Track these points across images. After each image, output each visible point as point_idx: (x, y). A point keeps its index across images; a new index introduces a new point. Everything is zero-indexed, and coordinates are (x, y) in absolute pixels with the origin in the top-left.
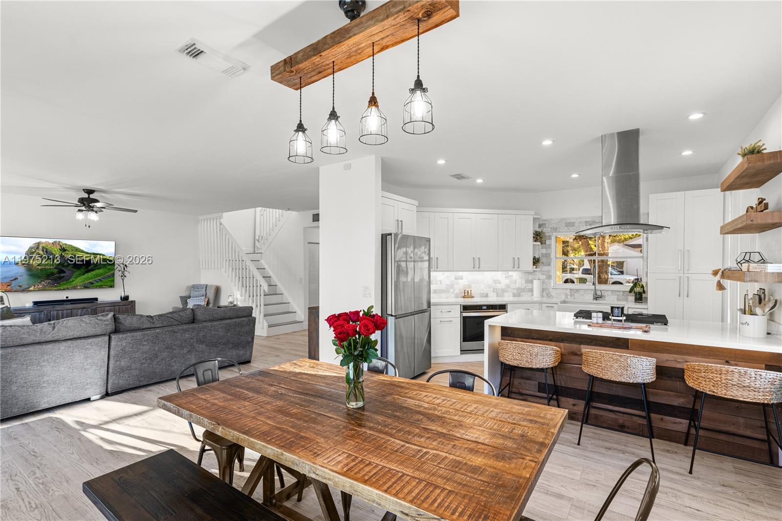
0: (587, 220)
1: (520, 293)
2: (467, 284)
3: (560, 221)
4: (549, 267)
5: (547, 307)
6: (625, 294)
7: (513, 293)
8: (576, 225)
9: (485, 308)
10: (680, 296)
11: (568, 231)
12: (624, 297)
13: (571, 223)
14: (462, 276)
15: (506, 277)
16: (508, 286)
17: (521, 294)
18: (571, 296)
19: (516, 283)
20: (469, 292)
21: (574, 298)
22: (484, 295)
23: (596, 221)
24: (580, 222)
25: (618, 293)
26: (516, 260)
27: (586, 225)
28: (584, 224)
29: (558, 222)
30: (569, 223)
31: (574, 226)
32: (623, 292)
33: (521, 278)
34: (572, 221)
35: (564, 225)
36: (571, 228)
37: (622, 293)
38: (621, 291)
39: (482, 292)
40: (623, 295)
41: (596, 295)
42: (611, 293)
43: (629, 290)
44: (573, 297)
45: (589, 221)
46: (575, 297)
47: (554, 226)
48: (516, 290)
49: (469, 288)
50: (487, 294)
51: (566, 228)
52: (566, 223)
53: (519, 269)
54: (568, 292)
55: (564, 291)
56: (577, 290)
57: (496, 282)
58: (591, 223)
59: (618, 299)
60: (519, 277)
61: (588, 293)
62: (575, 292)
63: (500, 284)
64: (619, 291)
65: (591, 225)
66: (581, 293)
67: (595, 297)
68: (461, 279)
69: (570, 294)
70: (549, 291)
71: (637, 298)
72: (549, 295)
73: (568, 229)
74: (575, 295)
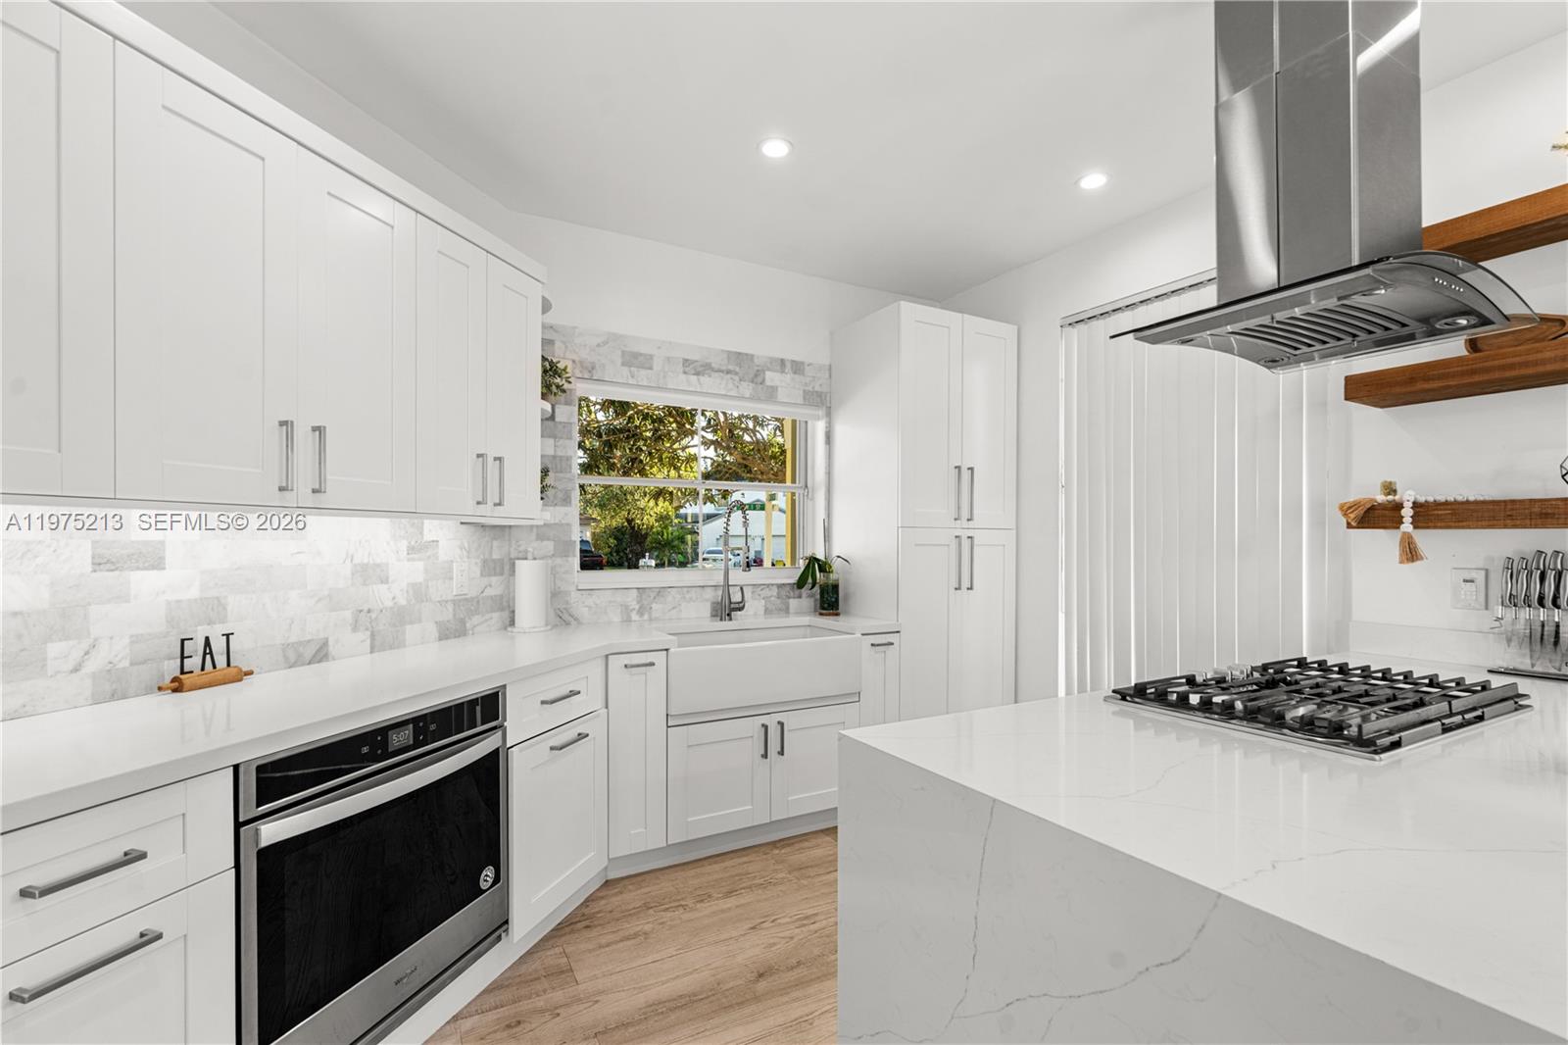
0: (685, 356)
2: (194, 594)
3: (605, 343)
6: (783, 593)
7: (437, 622)
8: (657, 365)
10: (957, 589)
11: (631, 381)
12: (779, 601)
13: (639, 354)
15: (411, 550)
16: (419, 593)
18: (641, 612)
19: (451, 579)
21: (653, 620)
23: (713, 365)
24: (668, 359)
25: (766, 592)
27: (685, 373)
28: (678, 371)
29: (598, 345)
30: (635, 354)
31: (651, 369)
32: (779, 586)
34: (644, 349)
35: (619, 361)
36: (642, 373)
37: (775, 589)
38: (772, 585)
40: (779, 597)
41: (732, 601)
43: (794, 580)
45: (695, 361)
47: (584, 354)
48: (450, 607)
51: (625, 370)
52: (623, 352)
54: (631, 599)
55: (619, 597)
56: (661, 591)
57: (370, 573)
58: (701, 369)
59: (767, 611)
60: (462, 548)
61: (691, 599)
62: (655, 598)
63: (386, 586)
64: (768, 585)
65: (697, 374)
66: (670, 599)
67: (727, 609)
68: (153, 567)
69: (637, 607)
70: (567, 603)
71: (830, 601)
72: (566, 616)
73: (632, 377)
74: (653, 606)
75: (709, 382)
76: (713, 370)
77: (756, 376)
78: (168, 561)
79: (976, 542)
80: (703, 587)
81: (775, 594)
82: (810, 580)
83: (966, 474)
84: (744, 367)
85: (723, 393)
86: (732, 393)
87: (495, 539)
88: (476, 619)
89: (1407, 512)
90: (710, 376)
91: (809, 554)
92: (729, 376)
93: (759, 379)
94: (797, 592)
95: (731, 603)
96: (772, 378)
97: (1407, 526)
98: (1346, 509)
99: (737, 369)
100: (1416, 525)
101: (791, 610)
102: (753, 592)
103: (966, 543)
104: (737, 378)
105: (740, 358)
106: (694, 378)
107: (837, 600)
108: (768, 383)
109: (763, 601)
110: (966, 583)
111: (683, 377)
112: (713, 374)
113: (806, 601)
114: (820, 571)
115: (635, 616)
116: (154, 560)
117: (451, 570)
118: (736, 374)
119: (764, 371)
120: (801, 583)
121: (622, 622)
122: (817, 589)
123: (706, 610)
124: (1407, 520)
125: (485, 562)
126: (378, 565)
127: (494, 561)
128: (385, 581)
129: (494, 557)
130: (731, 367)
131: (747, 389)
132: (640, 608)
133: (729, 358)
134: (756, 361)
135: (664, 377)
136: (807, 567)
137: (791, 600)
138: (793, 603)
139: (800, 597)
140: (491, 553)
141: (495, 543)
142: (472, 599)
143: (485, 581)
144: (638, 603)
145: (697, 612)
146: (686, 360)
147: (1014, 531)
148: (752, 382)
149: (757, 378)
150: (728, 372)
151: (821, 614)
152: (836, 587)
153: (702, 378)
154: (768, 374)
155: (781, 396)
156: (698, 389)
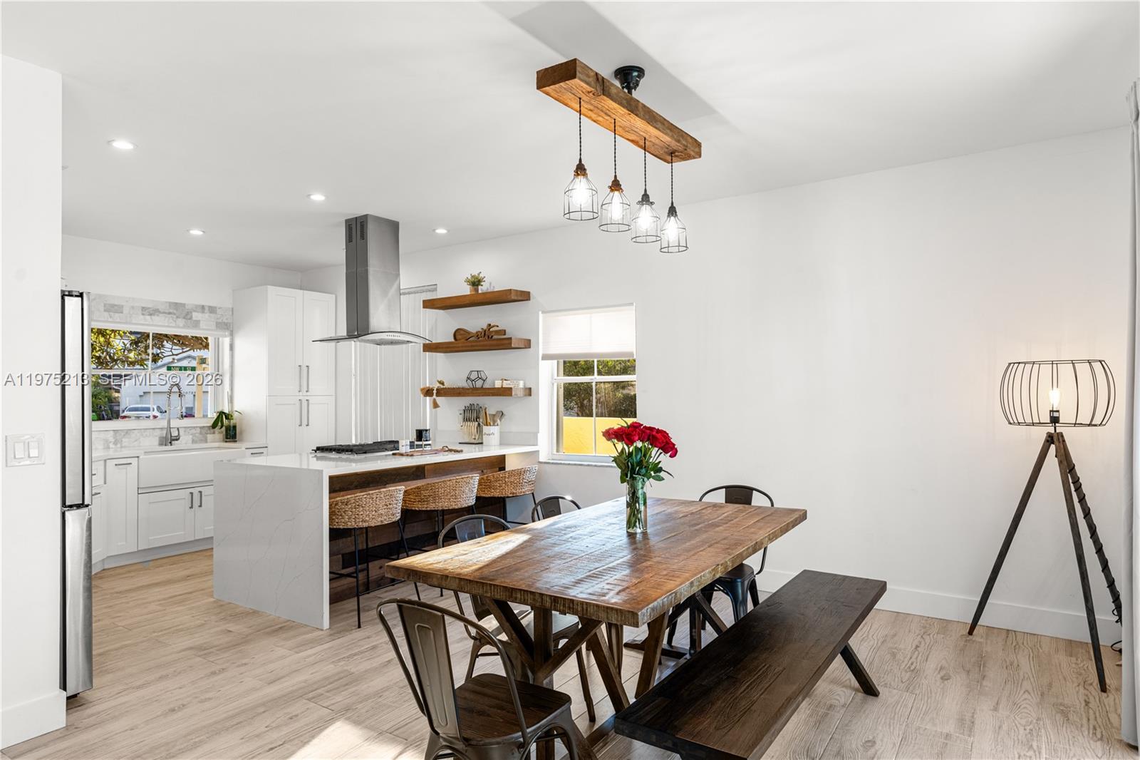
0: (144, 306)
3: (94, 300)
6: (204, 431)
8: (126, 311)
10: (300, 426)
11: (110, 320)
12: (201, 436)
13: (116, 305)
18: (115, 443)
21: (122, 447)
23: (160, 310)
24: (133, 307)
25: (193, 431)
27: (143, 314)
28: (140, 312)
30: (113, 306)
31: (122, 313)
32: (201, 428)
34: (116, 303)
35: (102, 308)
36: (117, 315)
37: (198, 430)
38: (197, 427)
40: (201, 433)
43: (209, 424)
44: (119, 445)
45: (149, 308)
46: (123, 445)
51: (106, 313)
52: (103, 302)
54: (110, 436)
56: (128, 432)
58: (153, 312)
59: (194, 442)
61: (146, 435)
62: (124, 435)
64: (194, 427)
65: (151, 315)
67: (169, 439)
69: (113, 440)
71: (231, 434)
73: (111, 317)
74: (124, 440)
75: (157, 319)
76: (160, 312)
77: (187, 315)
79: (310, 402)
80: (154, 429)
82: (220, 424)
83: (305, 369)
84: (177, 310)
85: (166, 325)
89: (435, 392)
90: (158, 315)
91: (220, 410)
92: (170, 316)
93: (189, 317)
94: (212, 431)
95: (171, 436)
96: (196, 316)
97: (434, 396)
98: (422, 390)
99: (175, 312)
100: (437, 396)
101: (208, 441)
102: (185, 431)
103: (305, 404)
104: (175, 317)
105: (176, 305)
106: (148, 317)
107: (235, 434)
108: (194, 318)
109: (191, 436)
110: (305, 422)
111: (142, 317)
112: (161, 315)
113: (219, 434)
114: (226, 418)
115: (111, 446)
118: (175, 314)
119: (191, 313)
120: (214, 426)
121: (104, 449)
122: (224, 428)
123: (156, 441)
124: (435, 394)
130: (171, 311)
131: (181, 322)
132: (115, 441)
133: (170, 306)
134: (187, 307)
135: (130, 317)
136: (218, 417)
137: (208, 435)
138: (210, 437)
139: (214, 433)
145: (152, 442)
146: (143, 308)
147: (334, 397)
148: (184, 318)
149: (187, 316)
150: (170, 313)
151: (226, 442)
152: (235, 427)
153: (153, 317)
154: (194, 314)
155: (202, 325)
156: (151, 323)
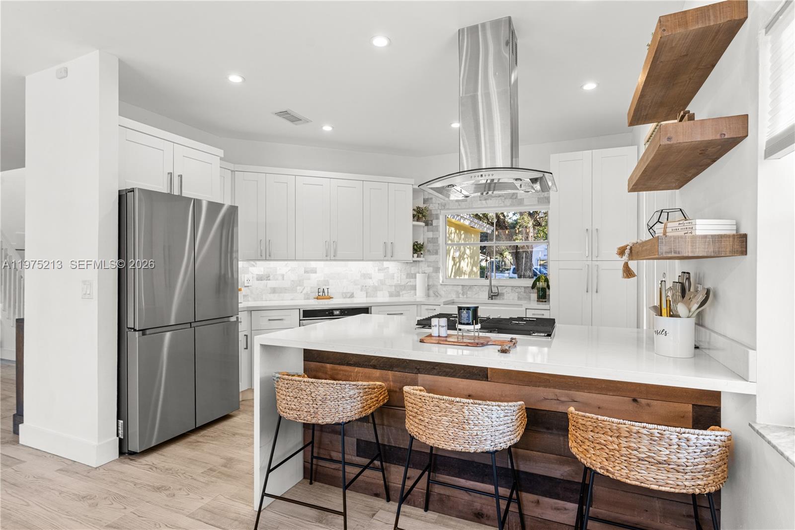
1: (398, 292)
2: (322, 279)
4: (436, 256)
5: (427, 309)
6: (527, 290)
7: (389, 292)
9: (338, 312)
10: (587, 292)
12: (525, 294)
14: (316, 268)
15: (379, 270)
16: (382, 282)
17: (401, 293)
18: (463, 294)
19: (394, 279)
20: (326, 291)
21: (467, 298)
22: (349, 295)
25: (519, 290)
26: (389, 245)
27: (480, 200)
32: (525, 288)
33: (401, 271)
37: (523, 290)
39: (344, 291)
41: (492, 292)
42: (510, 290)
44: (465, 296)
46: (468, 296)
47: (443, 201)
48: (394, 287)
49: (326, 285)
50: (353, 294)
53: (392, 259)
54: (459, 289)
55: (455, 288)
56: (471, 287)
57: (366, 276)
58: (488, 197)
59: (519, 298)
60: (398, 269)
61: (483, 290)
62: (469, 289)
63: (371, 280)
64: (519, 287)
65: (486, 200)
66: (474, 290)
67: (490, 295)
68: (314, 273)
70: (437, 289)
71: (544, 295)
72: (436, 294)
73: (459, 205)
74: (468, 292)
75: (491, 202)
78: (318, 272)
79: (600, 268)
81: (523, 291)
85: (498, 206)
86: (502, 205)
87: (412, 266)
88: (404, 292)
90: (491, 200)
92: (500, 198)
93: (514, 197)
101: (532, 299)
102: (512, 290)
104: (503, 198)
106: (484, 202)
109: (517, 294)
111: (479, 202)
112: (493, 199)
115: (461, 296)
116: (314, 271)
117: (394, 276)
125: (408, 274)
126: (369, 274)
127: (412, 274)
128: (371, 278)
129: (412, 272)
131: (508, 202)
135: (472, 203)
137: (532, 294)
140: (411, 271)
141: (412, 268)
142: (402, 285)
143: (408, 280)
144: (462, 290)
153: (487, 201)
155: (526, 202)
156: (486, 206)
